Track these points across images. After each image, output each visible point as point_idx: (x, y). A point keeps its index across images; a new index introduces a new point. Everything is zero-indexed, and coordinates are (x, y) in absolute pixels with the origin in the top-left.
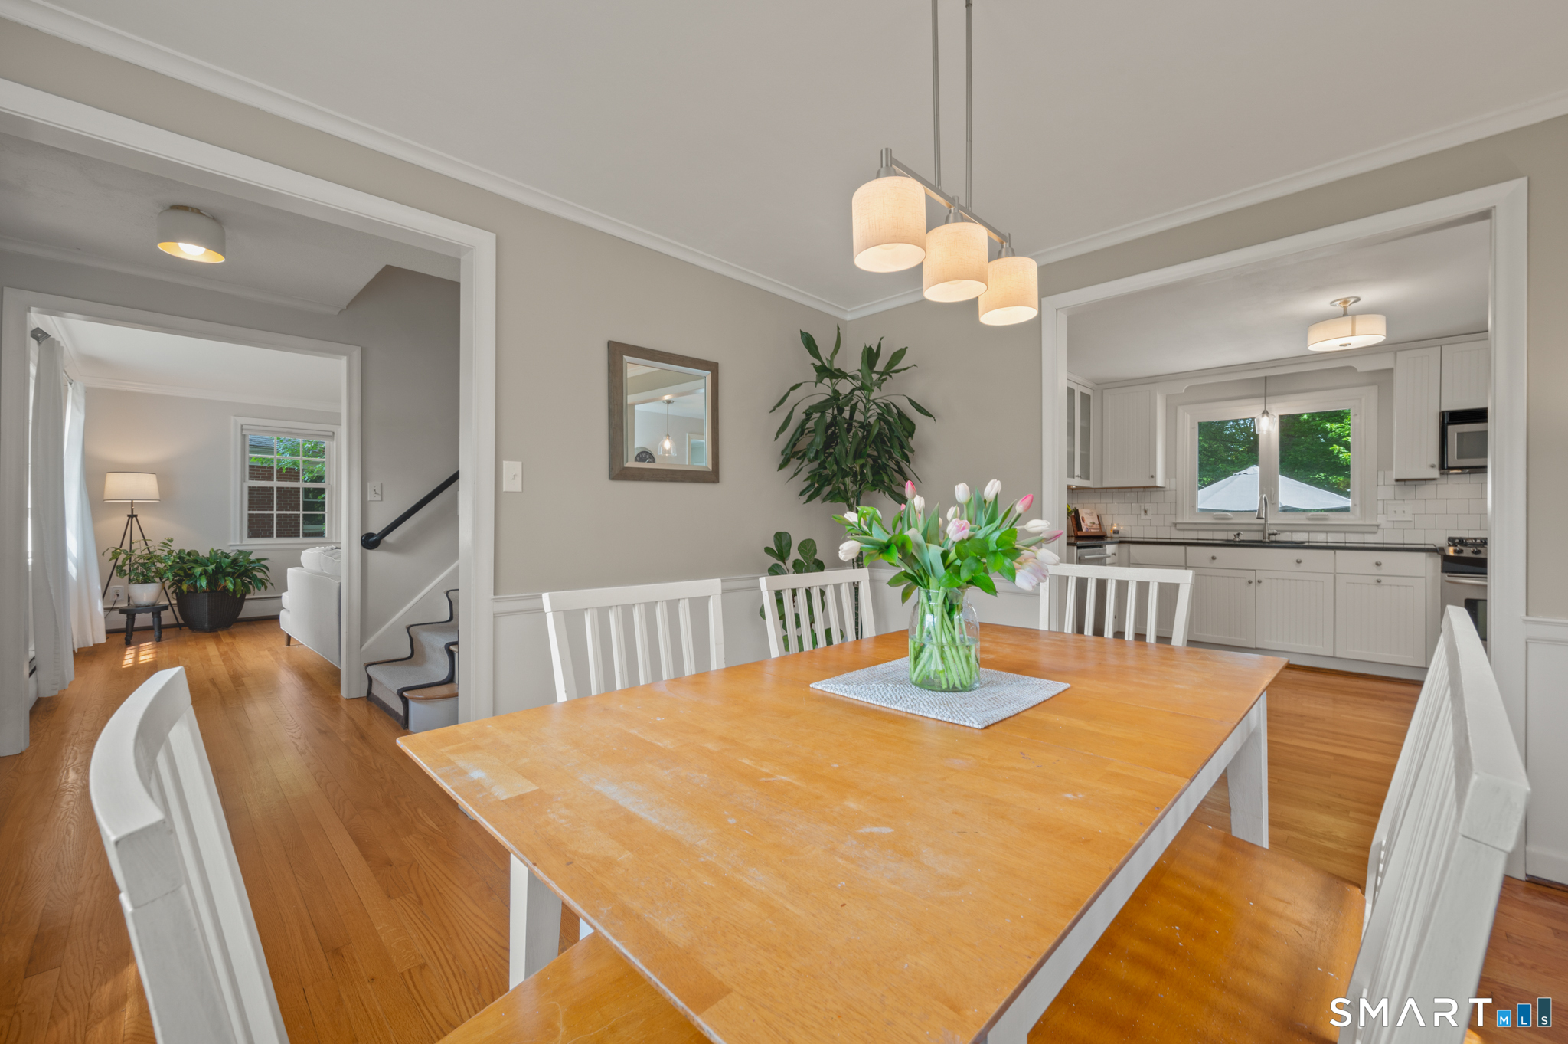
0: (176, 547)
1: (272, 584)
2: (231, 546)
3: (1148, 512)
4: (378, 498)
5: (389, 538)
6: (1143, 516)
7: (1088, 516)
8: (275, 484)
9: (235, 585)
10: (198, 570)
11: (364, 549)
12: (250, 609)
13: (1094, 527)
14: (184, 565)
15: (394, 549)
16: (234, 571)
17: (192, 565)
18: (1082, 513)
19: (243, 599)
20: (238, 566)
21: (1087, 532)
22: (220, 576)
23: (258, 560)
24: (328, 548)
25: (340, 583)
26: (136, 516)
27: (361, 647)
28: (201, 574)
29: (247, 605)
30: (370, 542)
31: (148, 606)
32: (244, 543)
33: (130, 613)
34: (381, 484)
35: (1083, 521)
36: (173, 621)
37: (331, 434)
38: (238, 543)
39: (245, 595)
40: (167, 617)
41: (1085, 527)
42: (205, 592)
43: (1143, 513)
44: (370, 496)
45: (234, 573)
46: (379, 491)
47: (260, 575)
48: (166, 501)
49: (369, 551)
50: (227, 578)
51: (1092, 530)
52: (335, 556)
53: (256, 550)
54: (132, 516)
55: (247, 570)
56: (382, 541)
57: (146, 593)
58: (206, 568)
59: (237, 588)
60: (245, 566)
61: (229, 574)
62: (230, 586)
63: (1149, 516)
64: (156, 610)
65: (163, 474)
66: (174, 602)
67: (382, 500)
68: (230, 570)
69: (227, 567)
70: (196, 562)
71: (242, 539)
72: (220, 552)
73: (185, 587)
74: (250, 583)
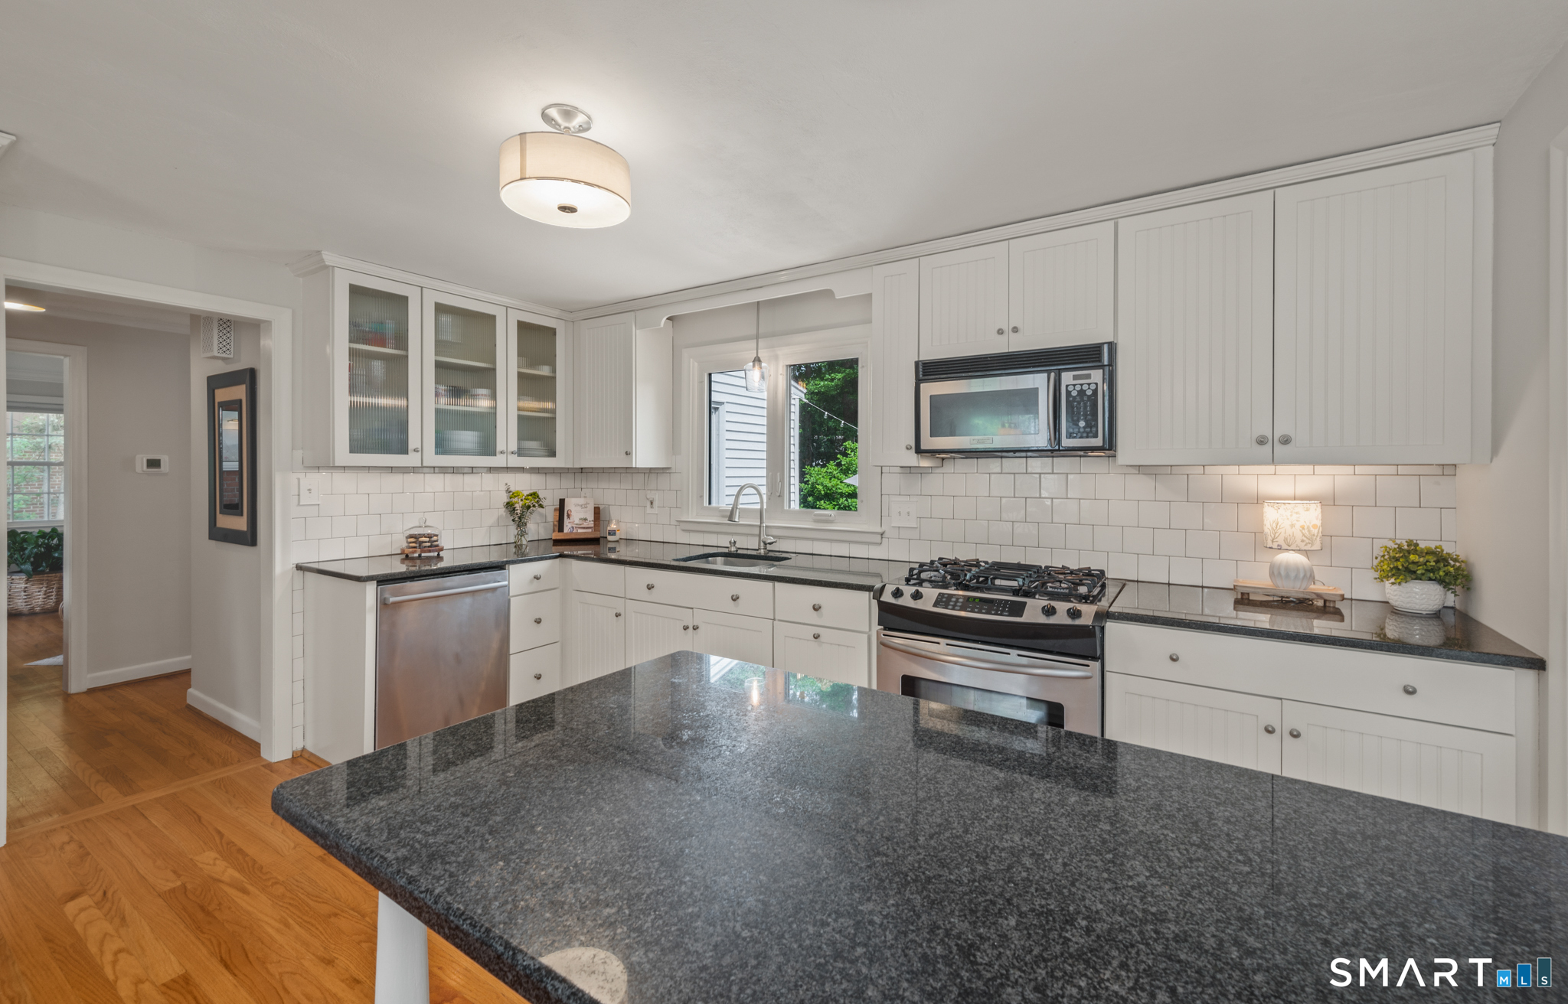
3: (656, 504)
6: (649, 510)
7: (579, 508)
13: (585, 524)
18: (569, 505)
21: (571, 533)
35: (569, 516)
41: (570, 526)
43: (649, 504)
51: (580, 531)
63: (655, 510)
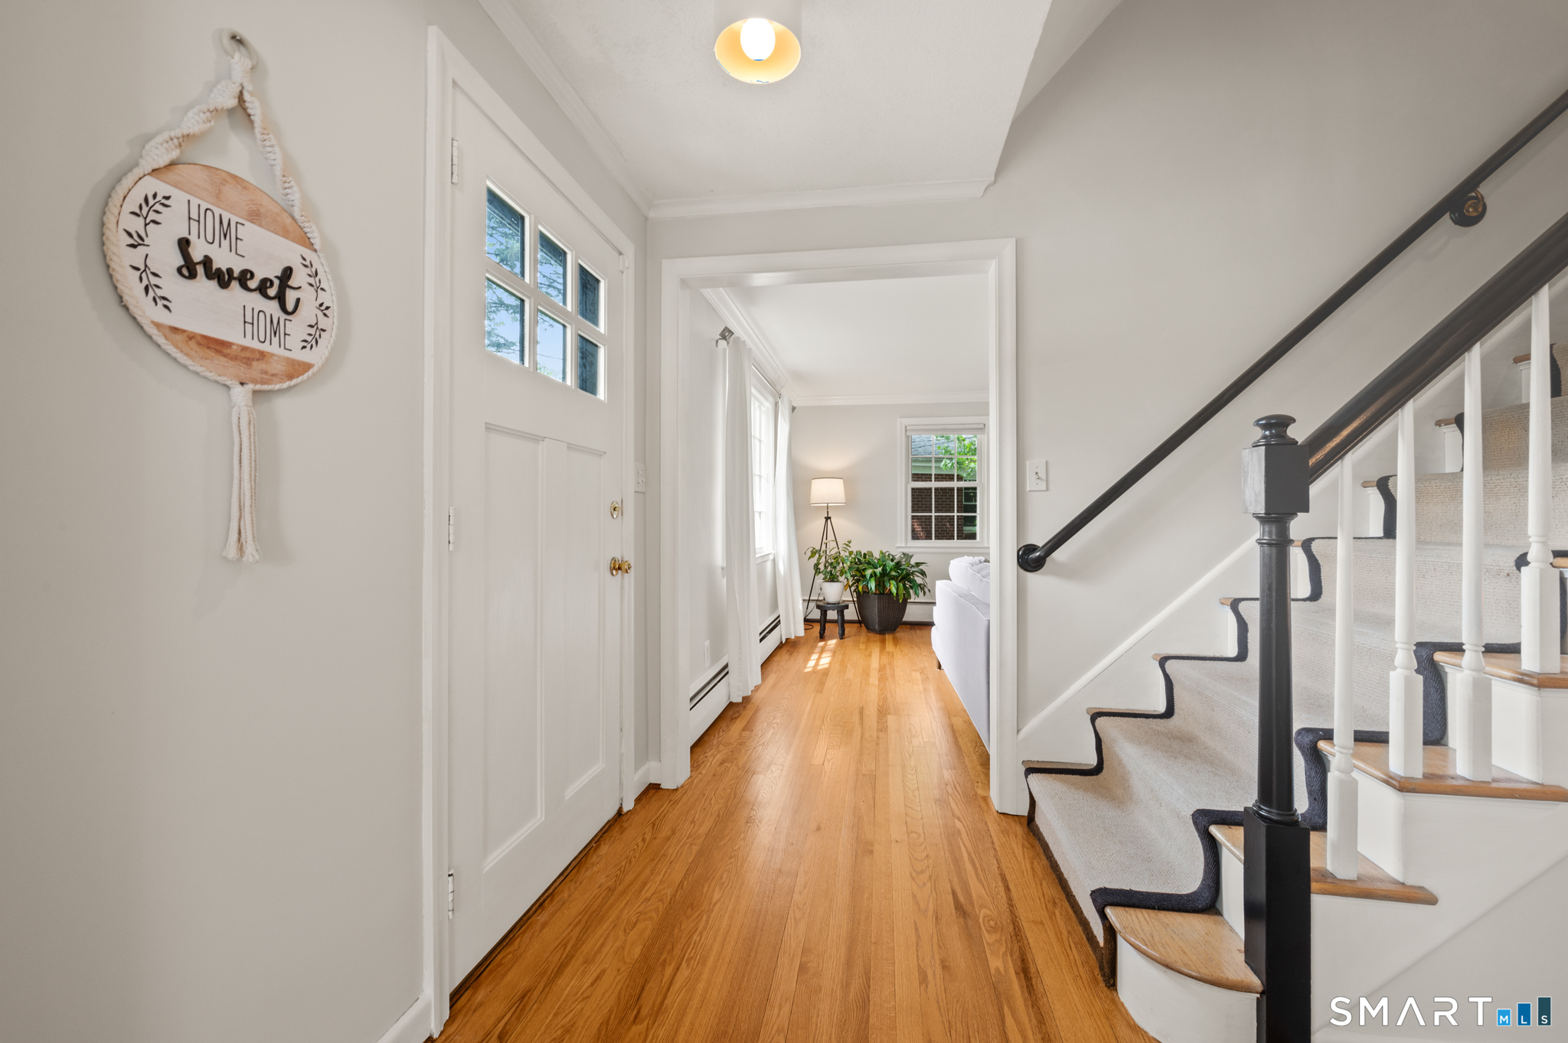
0: (854, 548)
1: (929, 591)
2: (898, 547)
4: (1042, 485)
5: (1059, 555)
8: (933, 484)
9: (897, 589)
10: (868, 572)
11: (1022, 571)
12: (912, 613)
14: (860, 565)
15: (1068, 573)
16: (897, 574)
17: (866, 566)
19: (905, 602)
20: (900, 569)
22: (886, 578)
23: (917, 563)
24: (977, 559)
25: (989, 621)
26: (830, 518)
27: (1018, 731)
28: (871, 576)
29: (910, 608)
30: (1031, 559)
31: (834, 604)
32: (909, 545)
33: (823, 609)
34: (1047, 462)
36: (855, 618)
37: (982, 426)
38: (903, 545)
39: (907, 599)
40: (851, 614)
42: (875, 594)
44: (1030, 484)
45: (897, 577)
46: (1042, 475)
47: (919, 580)
48: (850, 504)
49: (1029, 574)
50: (891, 582)
52: (984, 573)
53: (916, 553)
54: (828, 518)
55: (908, 574)
56: (1048, 559)
57: (833, 592)
58: (875, 570)
59: (900, 593)
60: (907, 570)
61: (893, 578)
62: (894, 591)
64: (841, 608)
65: (849, 479)
66: (855, 599)
67: (1047, 490)
68: (893, 573)
69: (891, 570)
70: (869, 563)
71: (906, 542)
72: (887, 554)
73: (860, 588)
74: (911, 587)
